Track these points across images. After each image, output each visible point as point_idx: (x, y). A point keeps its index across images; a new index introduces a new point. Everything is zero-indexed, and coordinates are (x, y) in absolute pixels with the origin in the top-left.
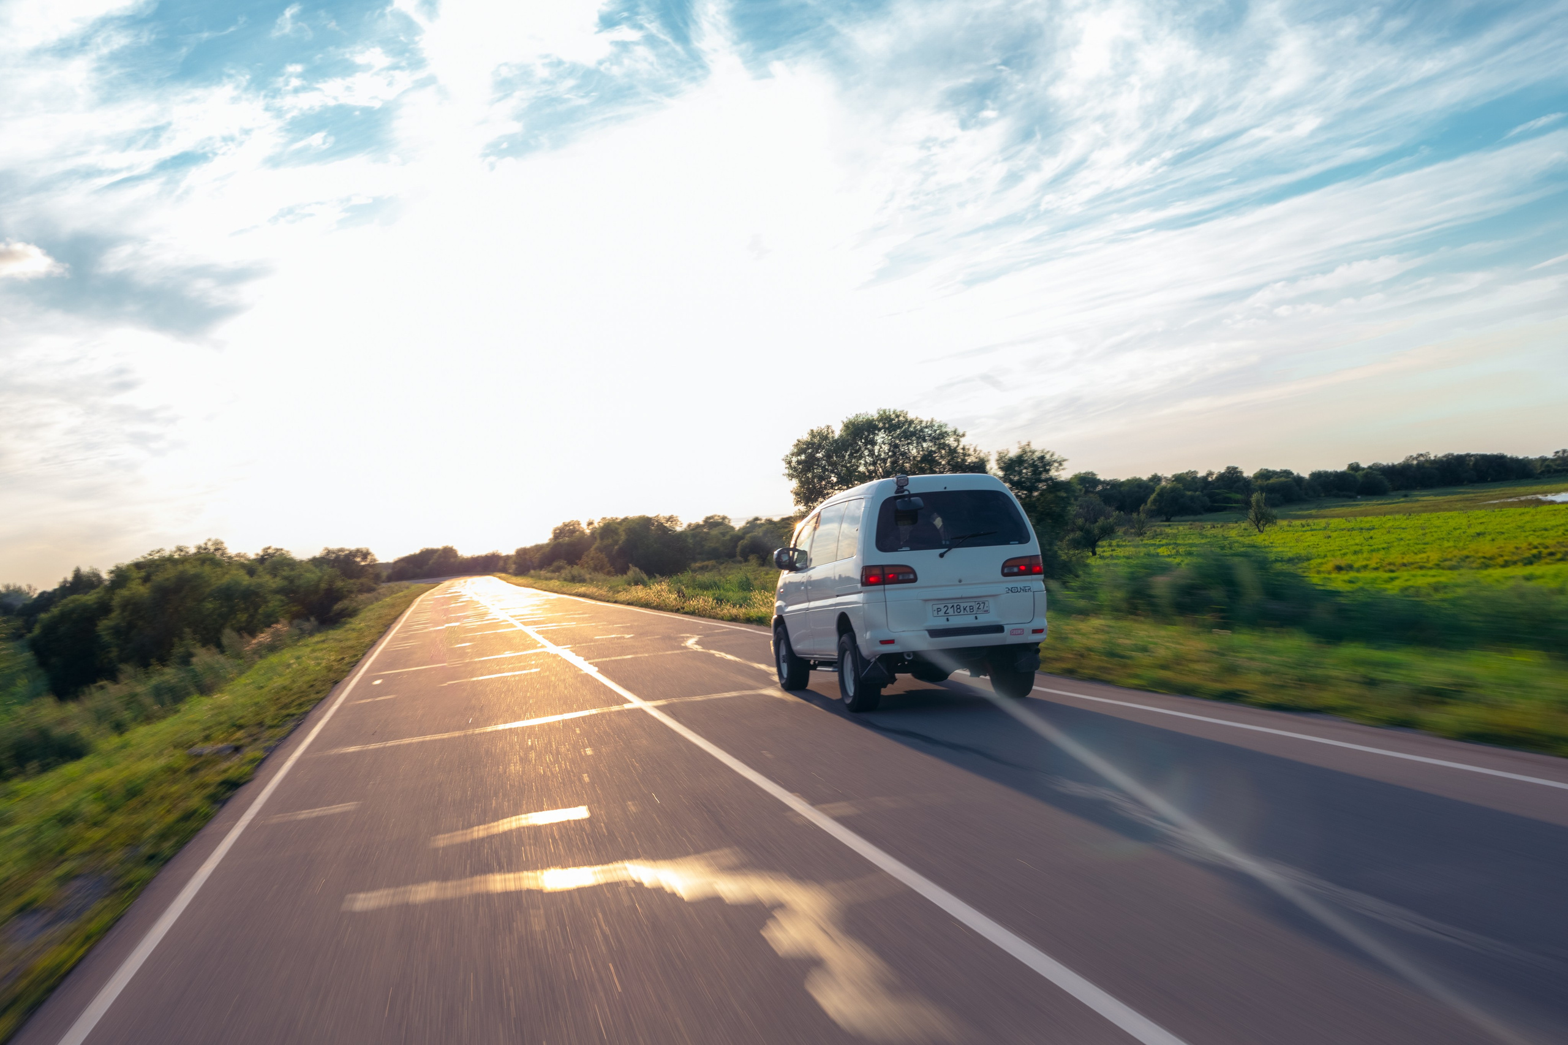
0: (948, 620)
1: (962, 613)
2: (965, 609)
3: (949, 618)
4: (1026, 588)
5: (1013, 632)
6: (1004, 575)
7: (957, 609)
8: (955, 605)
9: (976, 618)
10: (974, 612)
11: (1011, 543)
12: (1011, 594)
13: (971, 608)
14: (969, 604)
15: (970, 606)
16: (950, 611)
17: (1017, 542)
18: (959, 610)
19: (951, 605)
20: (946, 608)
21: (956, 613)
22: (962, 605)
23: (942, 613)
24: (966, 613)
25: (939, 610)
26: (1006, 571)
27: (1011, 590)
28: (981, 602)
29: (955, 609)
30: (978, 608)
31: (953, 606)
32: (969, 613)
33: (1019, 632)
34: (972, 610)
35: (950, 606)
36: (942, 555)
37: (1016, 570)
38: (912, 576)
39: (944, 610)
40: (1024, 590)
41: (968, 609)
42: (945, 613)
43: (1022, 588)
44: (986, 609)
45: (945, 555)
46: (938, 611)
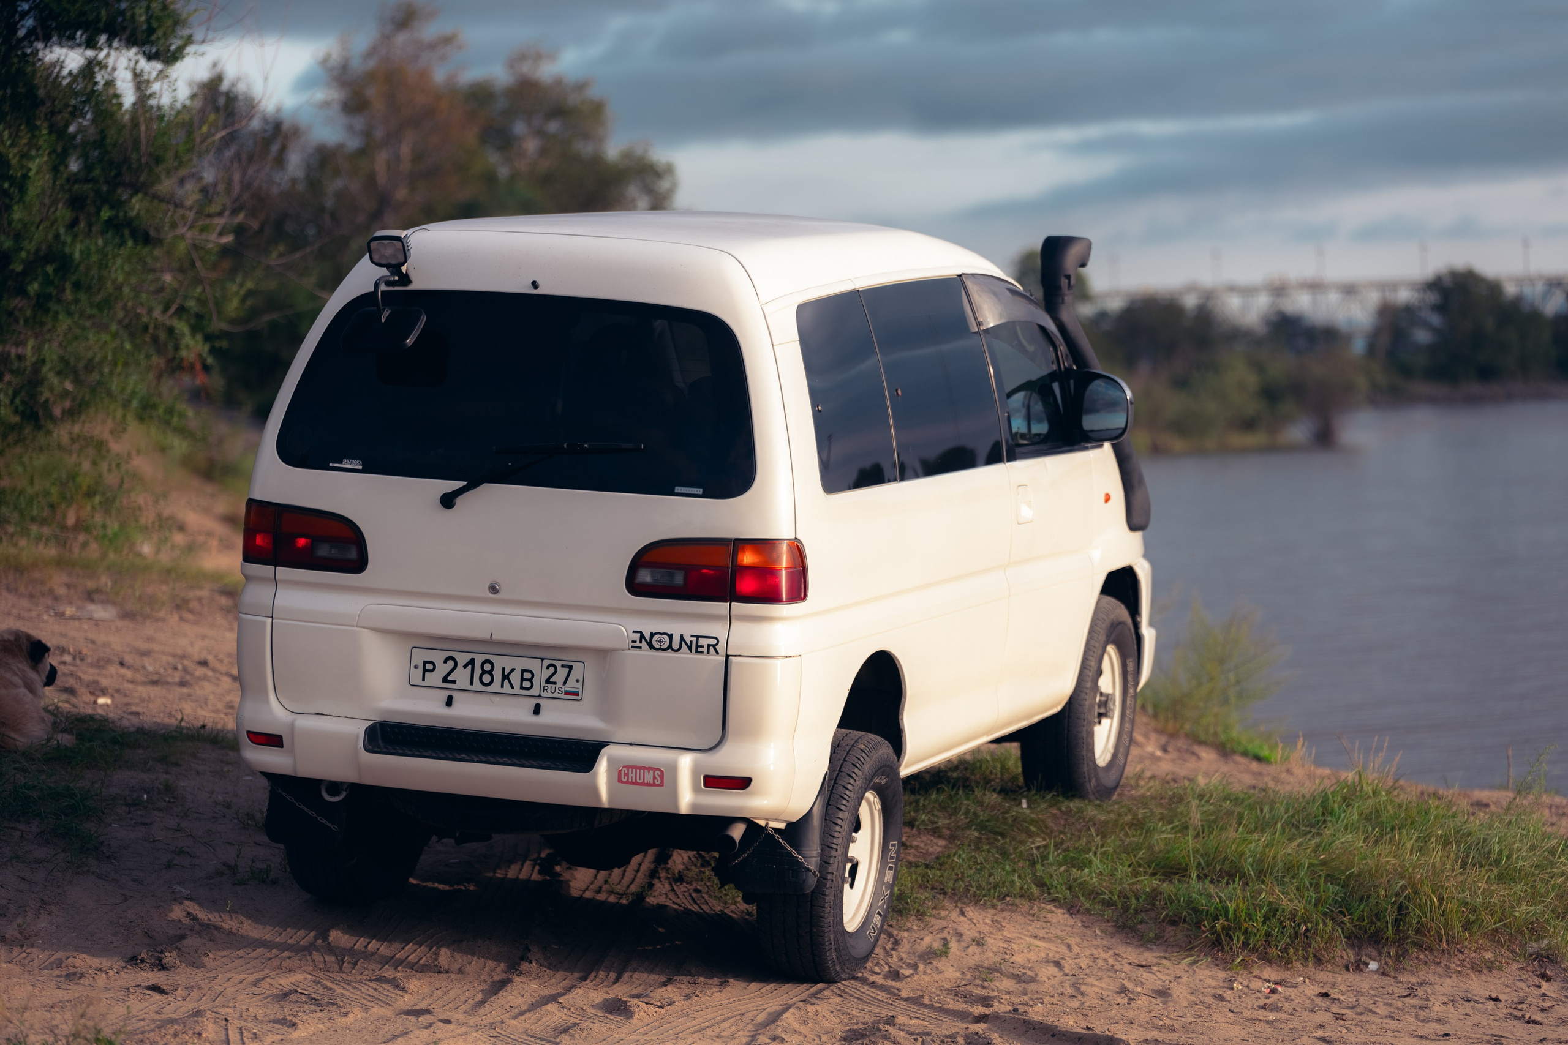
0: (449, 702)
1: (496, 687)
2: (505, 677)
3: (455, 695)
4: (702, 642)
5: (624, 774)
6: (635, 587)
7: (484, 672)
8: (479, 659)
9: (537, 710)
10: (535, 691)
11: (678, 489)
12: (645, 651)
13: (527, 675)
14: (520, 664)
15: (523, 671)
16: (461, 676)
17: (700, 491)
18: (486, 678)
19: (466, 658)
20: (451, 664)
21: (477, 685)
22: (500, 663)
23: (436, 678)
24: (507, 688)
25: (428, 667)
26: (645, 576)
27: (649, 641)
28: (558, 664)
29: (478, 671)
30: (548, 681)
31: (472, 662)
32: (517, 690)
33: (649, 777)
34: (526, 684)
35: (462, 659)
36: (448, 501)
37: (679, 579)
38: (353, 554)
39: (443, 669)
40: (694, 646)
41: (515, 678)
42: (445, 680)
43: (688, 639)
44: (572, 685)
45: (460, 501)
46: (425, 670)
